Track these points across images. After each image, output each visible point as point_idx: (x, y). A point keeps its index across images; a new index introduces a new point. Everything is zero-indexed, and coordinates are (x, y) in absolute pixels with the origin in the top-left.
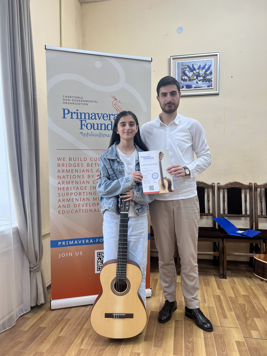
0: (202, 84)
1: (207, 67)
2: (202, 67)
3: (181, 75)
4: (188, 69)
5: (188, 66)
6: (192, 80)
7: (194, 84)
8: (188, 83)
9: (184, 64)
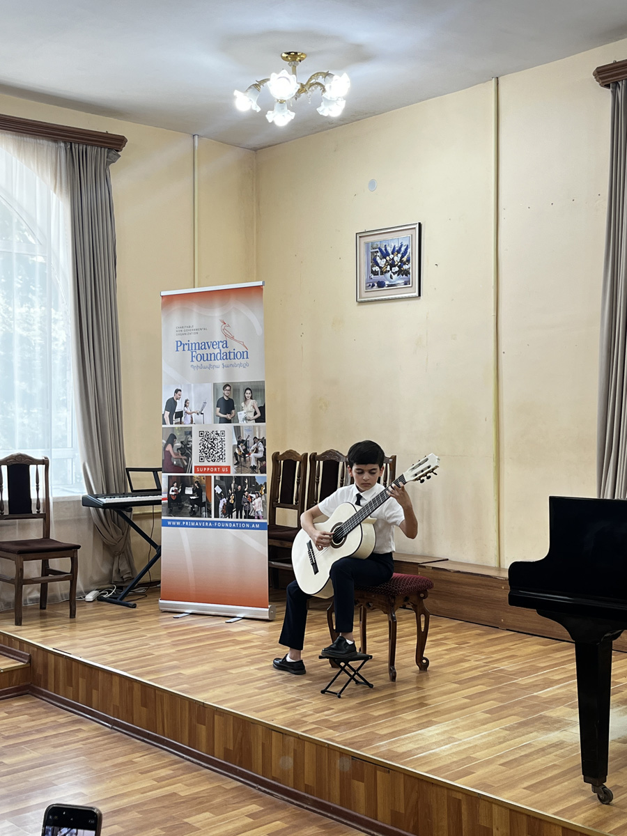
0: (398, 280)
1: (403, 249)
2: (397, 249)
3: (371, 264)
4: (379, 254)
5: (380, 249)
6: (385, 272)
7: (386, 279)
8: (380, 278)
9: (375, 246)
